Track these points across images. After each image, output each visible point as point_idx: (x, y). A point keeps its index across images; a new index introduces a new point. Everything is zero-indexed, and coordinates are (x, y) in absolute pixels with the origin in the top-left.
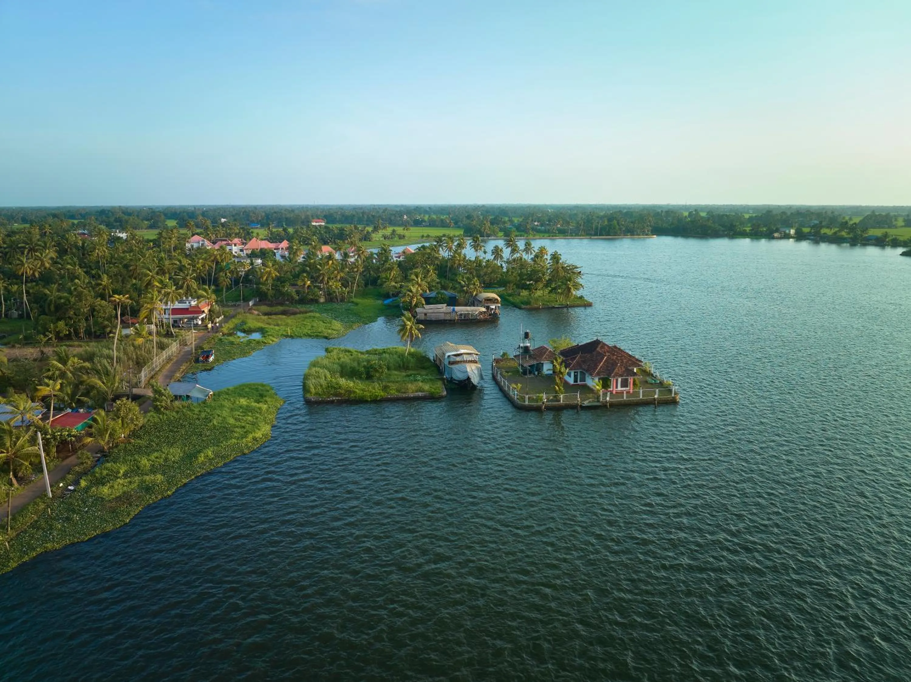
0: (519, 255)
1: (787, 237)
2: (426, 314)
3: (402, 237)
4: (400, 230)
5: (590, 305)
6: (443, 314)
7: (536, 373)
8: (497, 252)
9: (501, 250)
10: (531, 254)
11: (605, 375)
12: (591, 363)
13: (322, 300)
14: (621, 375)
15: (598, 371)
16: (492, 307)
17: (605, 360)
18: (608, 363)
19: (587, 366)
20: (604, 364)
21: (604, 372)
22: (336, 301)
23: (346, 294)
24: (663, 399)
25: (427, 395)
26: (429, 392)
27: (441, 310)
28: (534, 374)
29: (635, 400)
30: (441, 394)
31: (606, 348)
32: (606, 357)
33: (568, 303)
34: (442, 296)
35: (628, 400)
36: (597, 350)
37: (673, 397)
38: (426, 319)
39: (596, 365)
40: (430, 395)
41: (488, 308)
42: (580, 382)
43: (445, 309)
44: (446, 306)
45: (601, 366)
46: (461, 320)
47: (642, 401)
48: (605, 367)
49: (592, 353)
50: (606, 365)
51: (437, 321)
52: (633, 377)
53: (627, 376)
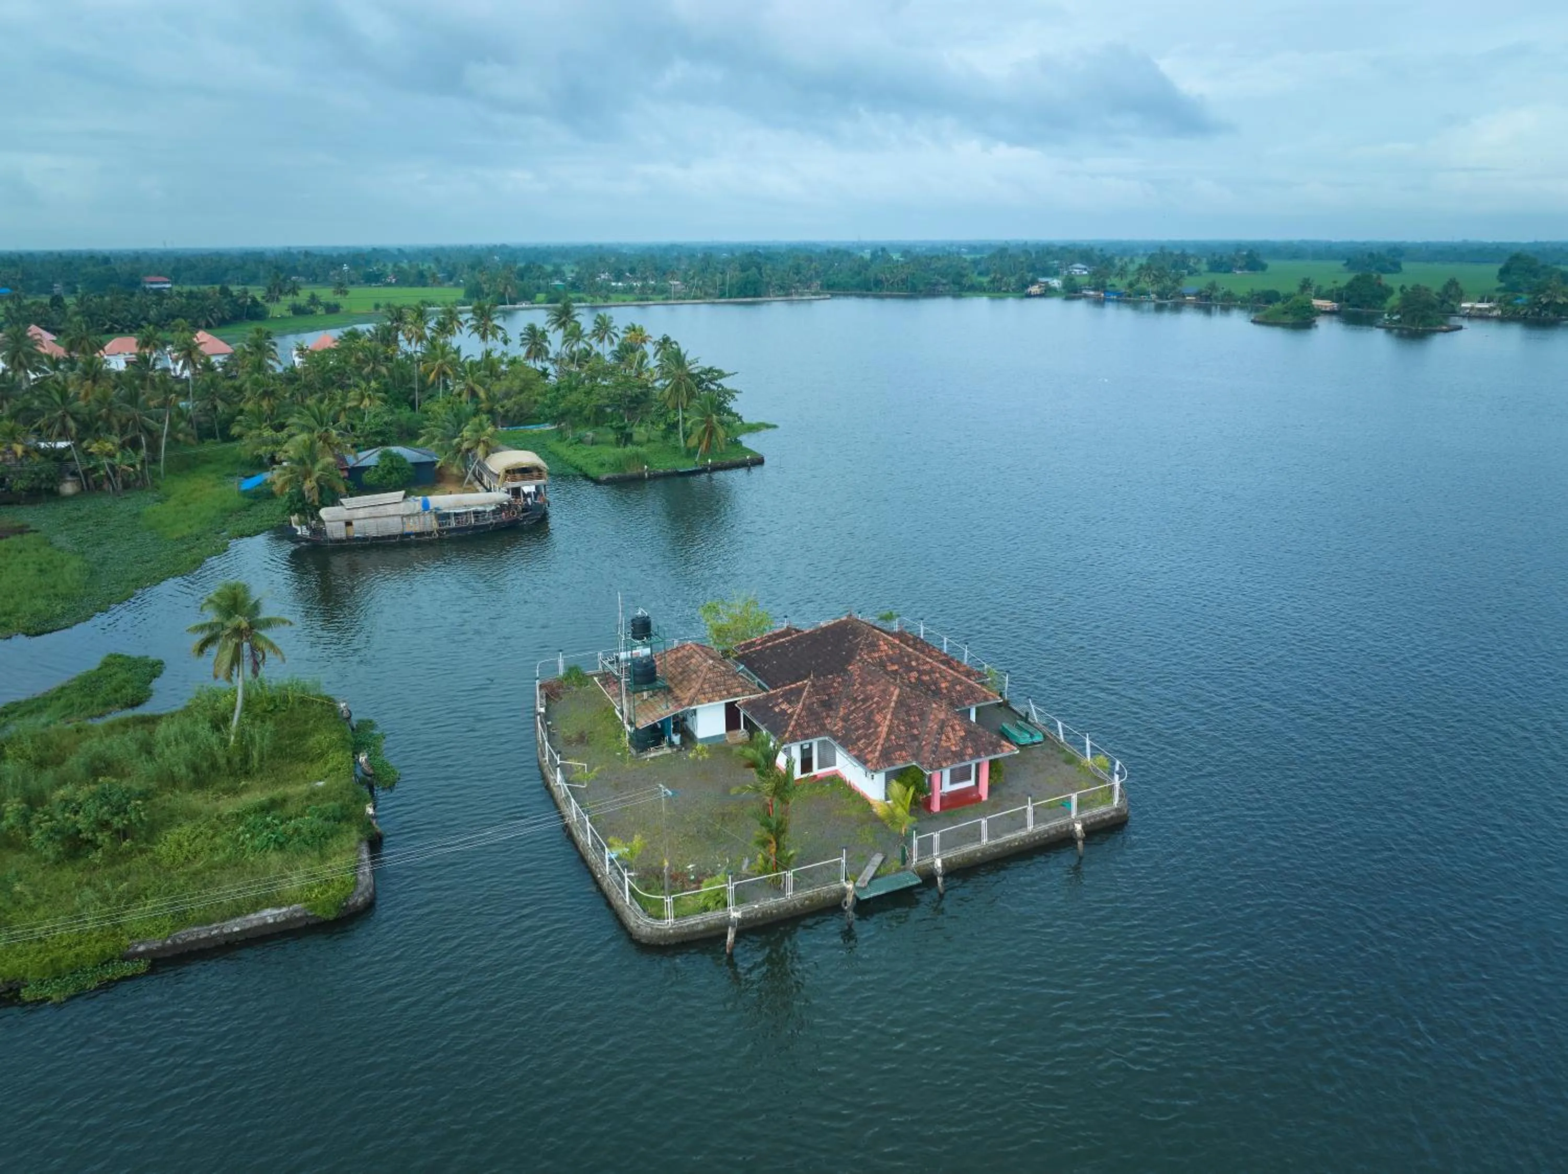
0: (582, 345)
1: (1048, 292)
2: (349, 524)
3: (333, 309)
4: (326, 294)
5: (760, 462)
6: (398, 519)
7: (676, 739)
8: (534, 339)
9: (543, 333)
10: (612, 342)
11: (909, 758)
12: (853, 712)
13: (68, 488)
14: (959, 756)
15: (882, 745)
16: (526, 489)
17: (896, 703)
18: (907, 712)
19: (840, 724)
20: (897, 718)
21: (902, 748)
22: (109, 488)
23: (138, 467)
24: (1092, 820)
25: (298, 915)
26: (306, 901)
27: (391, 510)
28: (671, 744)
29: (1015, 840)
30: (350, 903)
31: (882, 648)
32: (897, 692)
33: (710, 461)
34: (395, 464)
35: (996, 846)
36: (858, 658)
37: (1116, 809)
38: (351, 534)
39: (869, 719)
40: (310, 914)
41: (516, 492)
42: (820, 768)
43: (402, 505)
44: (405, 497)
45: (890, 727)
46: (449, 531)
47: (1035, 841)
48: (902, 728)
49: (846, 671)
50: (903, 720)
51: (383, 538)
52: (993, 757)
53: (977, 754)
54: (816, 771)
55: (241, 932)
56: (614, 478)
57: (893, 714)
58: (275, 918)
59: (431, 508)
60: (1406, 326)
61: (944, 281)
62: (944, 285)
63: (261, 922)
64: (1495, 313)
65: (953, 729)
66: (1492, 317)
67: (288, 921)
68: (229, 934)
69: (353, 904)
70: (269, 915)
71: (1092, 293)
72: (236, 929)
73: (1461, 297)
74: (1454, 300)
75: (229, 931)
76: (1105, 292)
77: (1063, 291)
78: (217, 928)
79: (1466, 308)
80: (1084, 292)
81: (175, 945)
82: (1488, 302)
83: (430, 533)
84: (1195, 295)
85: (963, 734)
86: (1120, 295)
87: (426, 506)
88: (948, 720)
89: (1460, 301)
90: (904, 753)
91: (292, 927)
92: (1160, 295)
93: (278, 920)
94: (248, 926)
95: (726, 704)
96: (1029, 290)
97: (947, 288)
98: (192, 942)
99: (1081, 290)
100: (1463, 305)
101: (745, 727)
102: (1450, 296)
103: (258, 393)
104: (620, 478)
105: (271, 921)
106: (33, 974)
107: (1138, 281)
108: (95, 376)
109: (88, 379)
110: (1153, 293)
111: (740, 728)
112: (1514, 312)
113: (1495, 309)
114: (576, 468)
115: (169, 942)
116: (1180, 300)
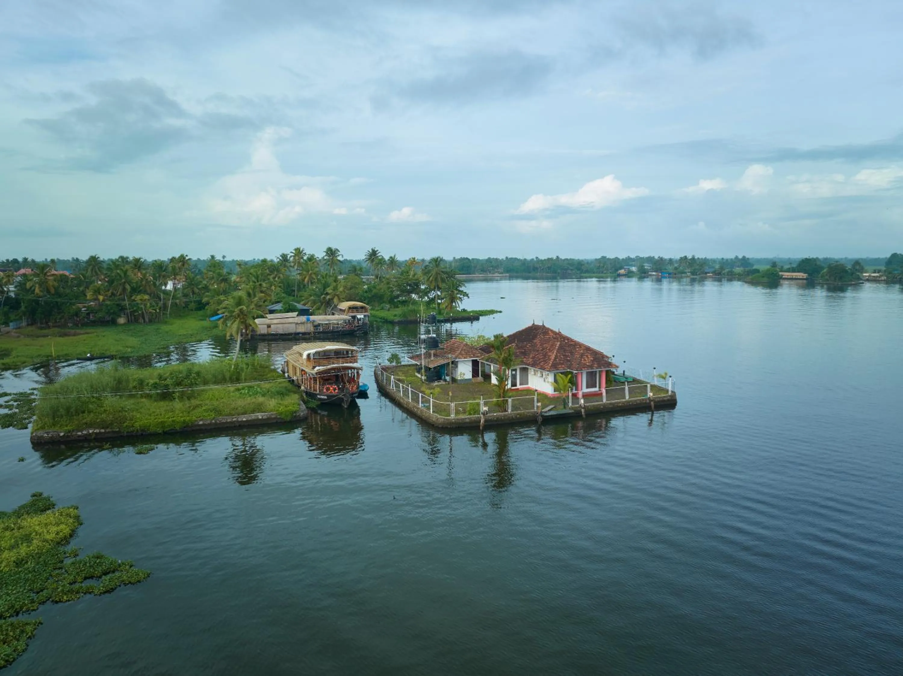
2: (269, 326)
5: (477, 318)
7: (448, 378)
11: (566, 368)
12: (537, 355)
13: (122, 320)
14: (591, 367)
15: (553, 362)
16: (359, 317)
17: (559, 347)
18: (564, 351)
19: (531, 360)
20: (559, 353)
21: (562, 364)
22: (141, 320)
23: (158, 311)
24: (659, 399)
25: (273, 416)
26: (277, 411)
27: (291, 320)
28: (445, 380)
29: (620, 403)
30: (298, 414)
31: (551, 334)
32: (559, 343)
33: (451, 315)
34: (291, 307)
35: (611, 404)
36: (538, 337)
37: (670, 396)
38: (270, 332)
39: (545, 355)
40: (278, 417)
41: (354, 317)
42: (520, 385)
43: (296, 318)
44: (298, 315)
45: (556, 356)
46: (319, 333)
47: (630, 404)
48: (562, 357)
49: (533, 342)
50: (562, 354)
51: (285, 334)
52: (607, 369)
53: (599, 367)
54: (518, 386)
55: (247, 421)
56: (402, 321)
57: (557, 351)
58: (262, 417)
59: (311, 320)
60: (831, 282)
61: (571, 268)
62: (572, 270)
63: (256, 418)
64: (883, 278)
65: (587, 356)
66: (881, 280)
67: (268, 419)
68: (241, 421)
69: (299, 416)
70: (260, 416)
71: (654, 273)
72: (244, 419)
73: (862, 270)
74: (859, 272)
75: (241, 420)
76: (661, 273)
77: (638, 273)
78: (236, 417)
79: (866, 276)
80: (650, 273)
81: (216, 424)
82: (878, 273)
83: (309, 334)
84: (712, 273)
85: (592, 359)
86: (670, 274)
87: (308, 320)
88: (584, 353)
89: (862, 273)
90: (563, 366)
91: (270, 422)
92: (693, 273)
93: (264, 418)
94: (250, 419)
95: (473, 360)
96: (619, 272)
97: (574, 272)
98: (223, 423)
99: (648, 272)
100: (864, 274)
101: (481, 376)
102: (856, 270)
103: (219, 279)
104: (405, 321)
105: (260, 417)
106: (153, 427)
107: (680, 266)
108: (140, 267)
109: (136, 269)
110: (689, 272)
111: (478, 376)
112: (894, 278)
113: (882, 276)
114: (381, 318)
115: (213, 421)
116: (704, 275)
